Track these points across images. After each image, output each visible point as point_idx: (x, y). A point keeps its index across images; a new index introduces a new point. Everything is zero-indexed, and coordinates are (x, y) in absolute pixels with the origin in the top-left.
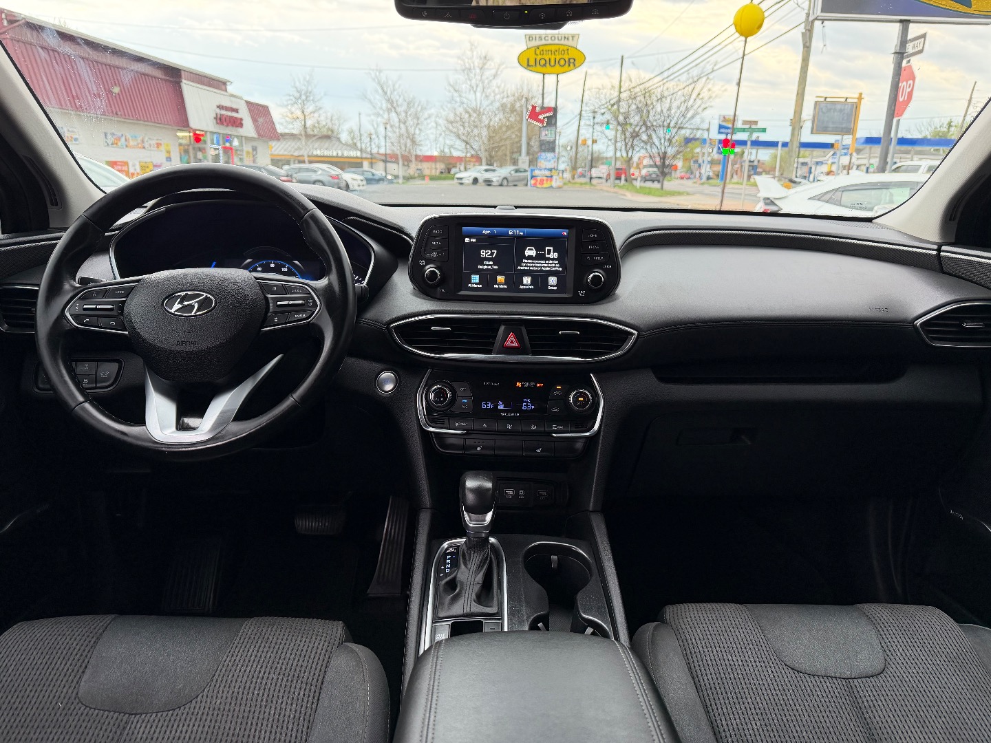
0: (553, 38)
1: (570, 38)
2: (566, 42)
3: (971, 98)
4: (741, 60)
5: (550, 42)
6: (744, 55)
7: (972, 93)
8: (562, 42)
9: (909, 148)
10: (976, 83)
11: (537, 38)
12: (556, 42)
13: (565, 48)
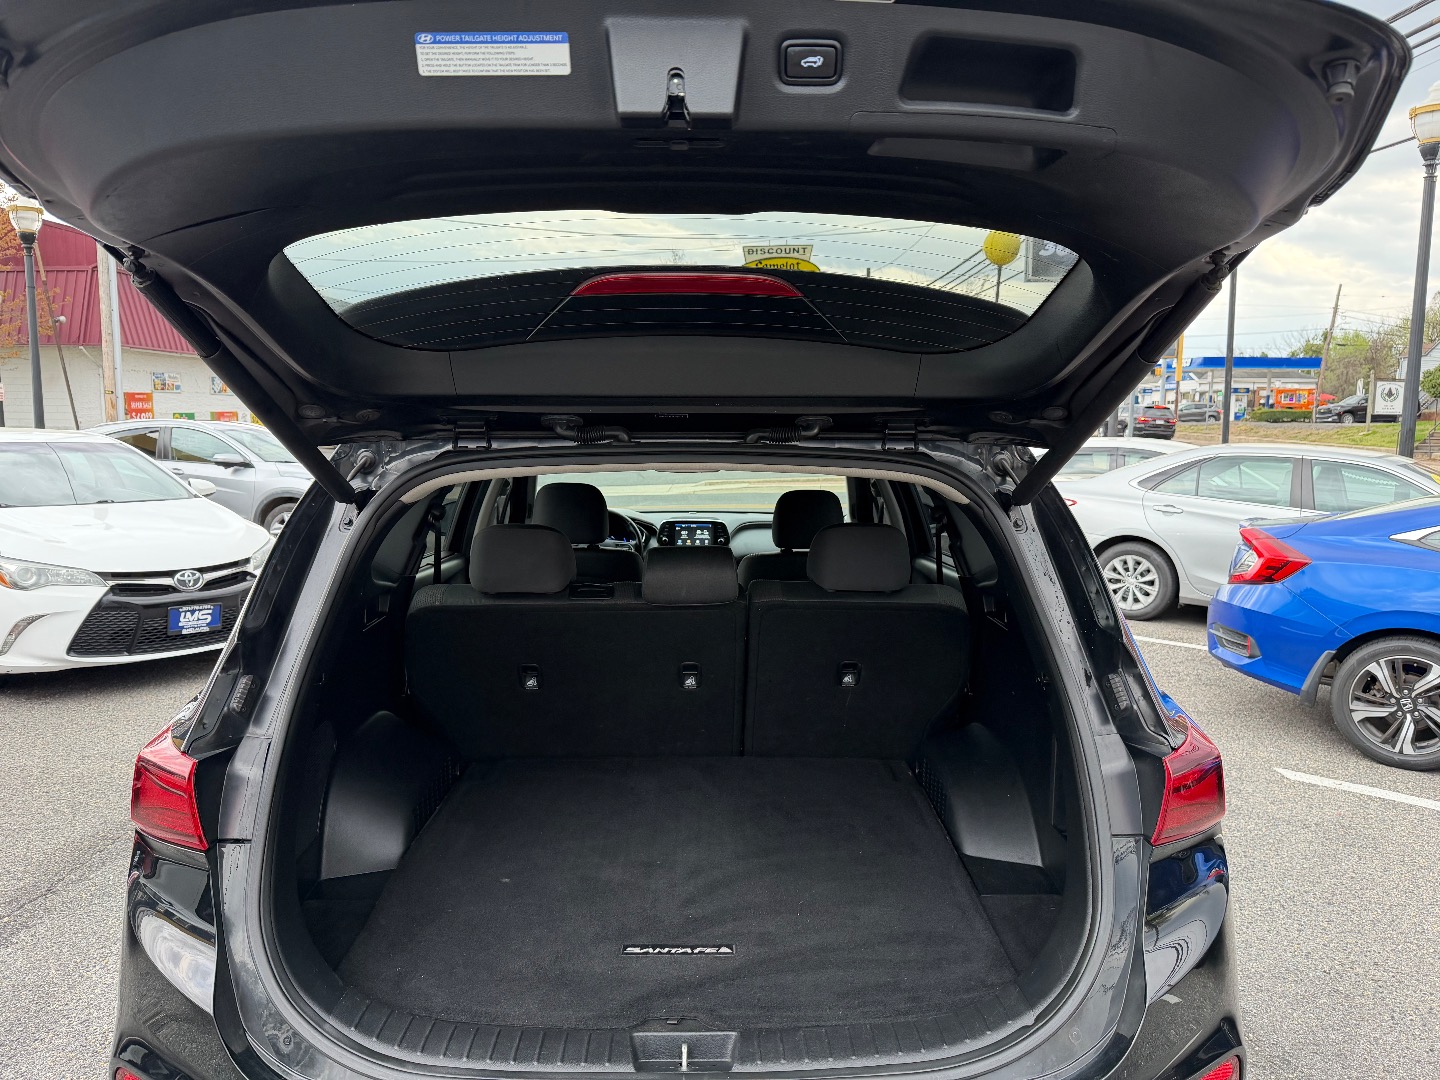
0: (779, 251)
1: (801, 251)
2: (796, 255)
3: (1337, 305)
4: (995, 288)
5: (775, 255)
6: (999, 283)
7: (1338, 299)
8: (791, 255)
9: (1265, 370)
10: (1341, 286)
11: (759, 252)
12: (783, 255)
13: (795, 262)
